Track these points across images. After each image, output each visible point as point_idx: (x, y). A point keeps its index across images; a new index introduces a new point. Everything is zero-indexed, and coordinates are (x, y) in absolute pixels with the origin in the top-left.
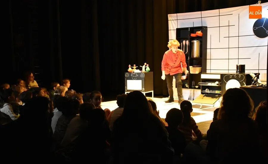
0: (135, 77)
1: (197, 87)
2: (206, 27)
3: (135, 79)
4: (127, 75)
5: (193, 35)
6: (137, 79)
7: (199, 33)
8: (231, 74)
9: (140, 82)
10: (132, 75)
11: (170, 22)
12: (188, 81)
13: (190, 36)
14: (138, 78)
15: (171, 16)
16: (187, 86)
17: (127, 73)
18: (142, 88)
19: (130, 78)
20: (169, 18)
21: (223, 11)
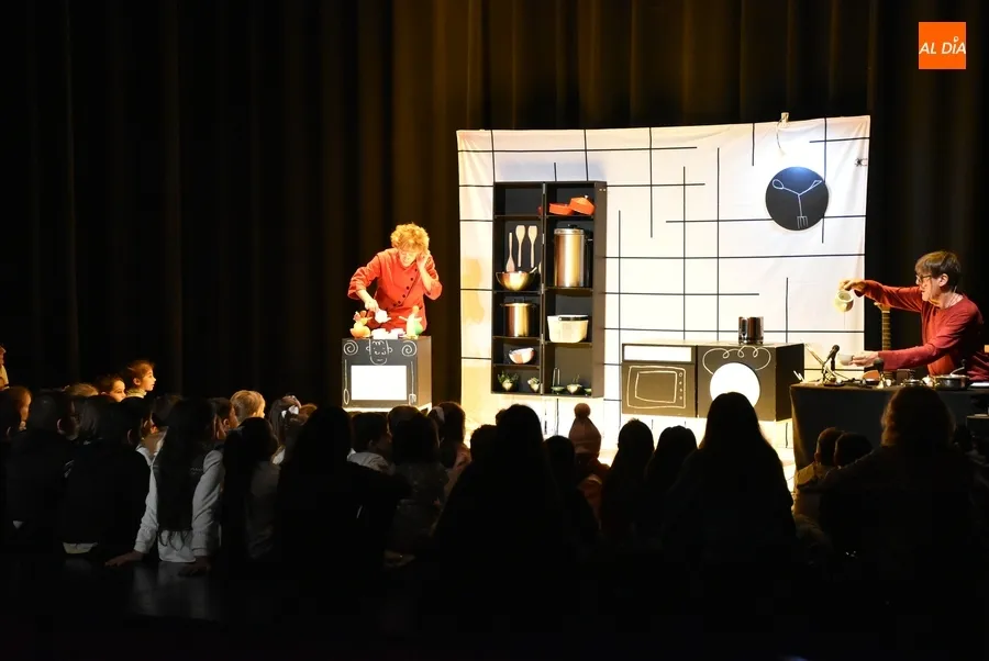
0: (380, 357)
1: (573, 388)
2: (605, 185)
3: (380, 363)
4: (348, 348)
5: (558, 209)
6: (390, 363)
7: (581, 204)
8: (728, 348)
9: (400, 372)
10: (369, 348)
11: (462, 158)
12: (539, 367)
13: (548, 213)
14: (393, 360)
15: (468, 137)
16: (535, 387)
17: (350, 342)
18: (409, 392)
19: (364, 360)
20: (461, 145)
21: (663, 134)
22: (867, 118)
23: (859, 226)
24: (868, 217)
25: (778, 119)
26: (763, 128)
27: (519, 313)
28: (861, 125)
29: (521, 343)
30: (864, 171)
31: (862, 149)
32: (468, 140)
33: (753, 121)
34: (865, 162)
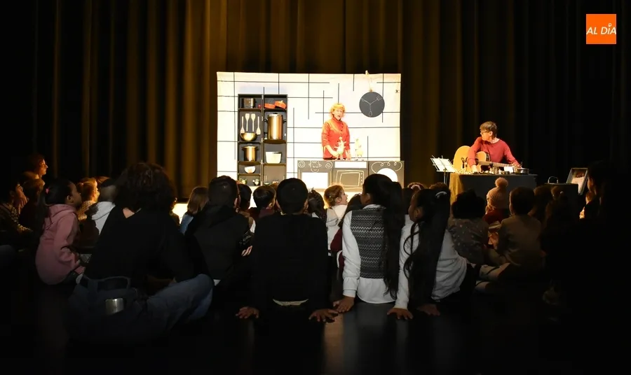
5: (269, 106)
7: (280, 103)
8: (383, 162)
11: (219, 84)
12: (260, 174)
13: (264, 108)
20: (219, 78)
21: (314, 77)
22: (400, 75)
23: (398, 116)
24: (401, 112)
25: (365, 73)
26: (357, 76)
27: (251, 151)
28: (397, 77)
29: (251, 164)
30: (399, 94)
31: (398, 87)
32: (222, 76)
33: (354, 73)
34: (399, 91)
